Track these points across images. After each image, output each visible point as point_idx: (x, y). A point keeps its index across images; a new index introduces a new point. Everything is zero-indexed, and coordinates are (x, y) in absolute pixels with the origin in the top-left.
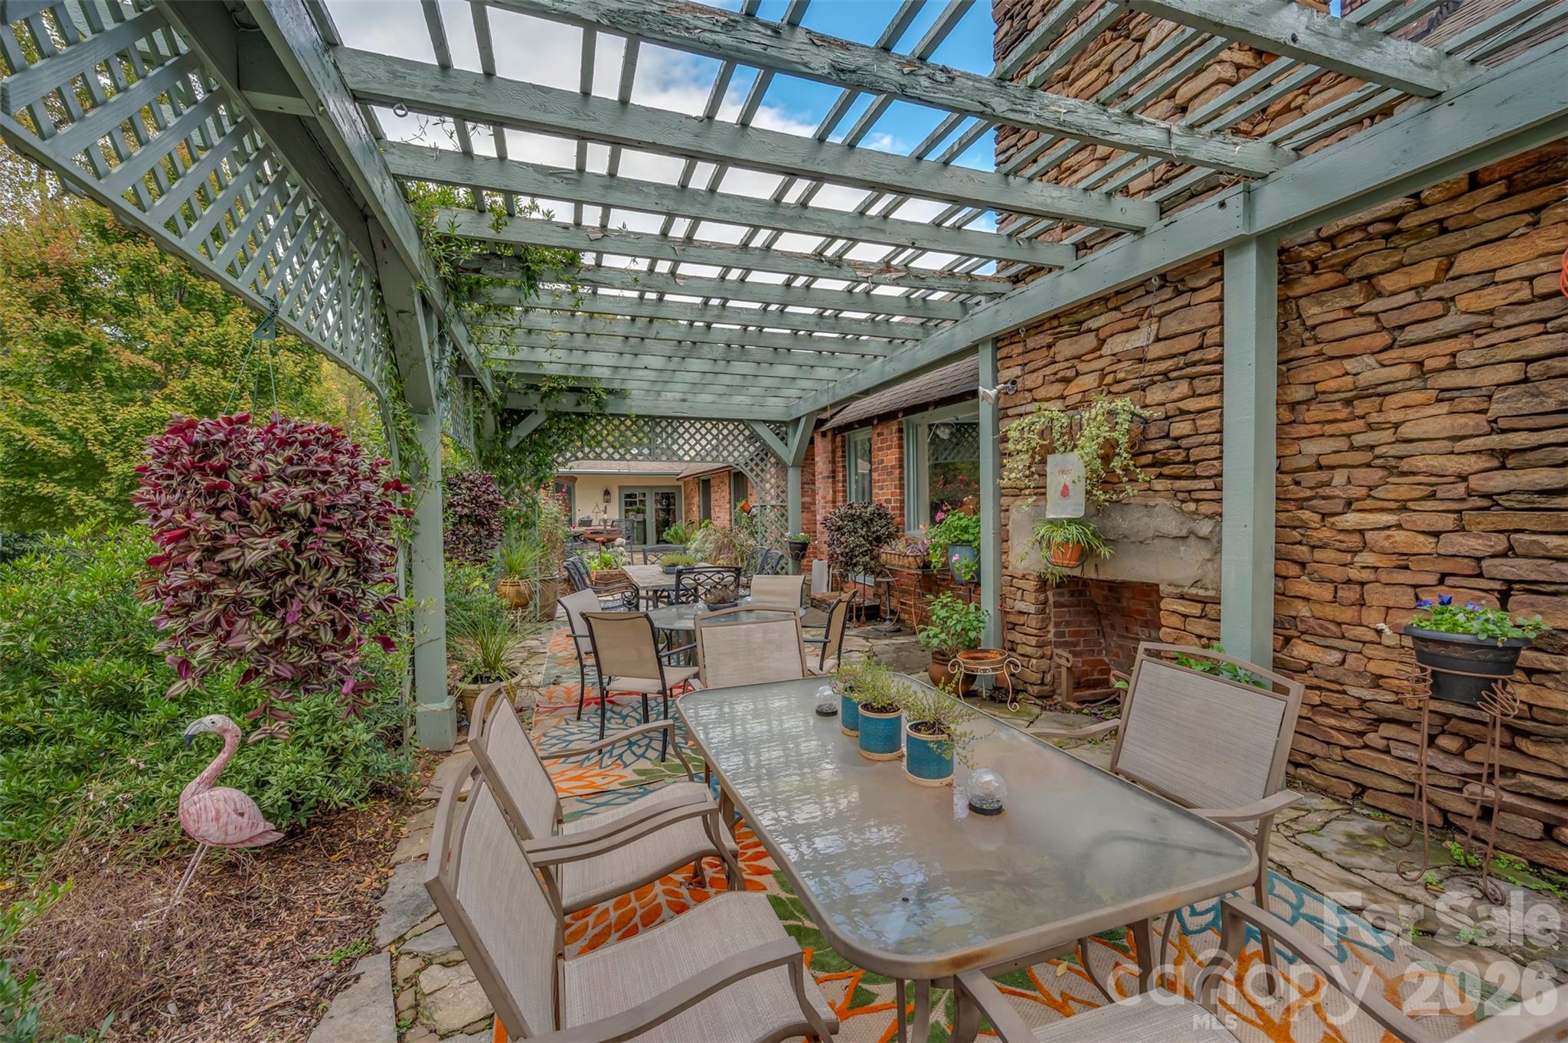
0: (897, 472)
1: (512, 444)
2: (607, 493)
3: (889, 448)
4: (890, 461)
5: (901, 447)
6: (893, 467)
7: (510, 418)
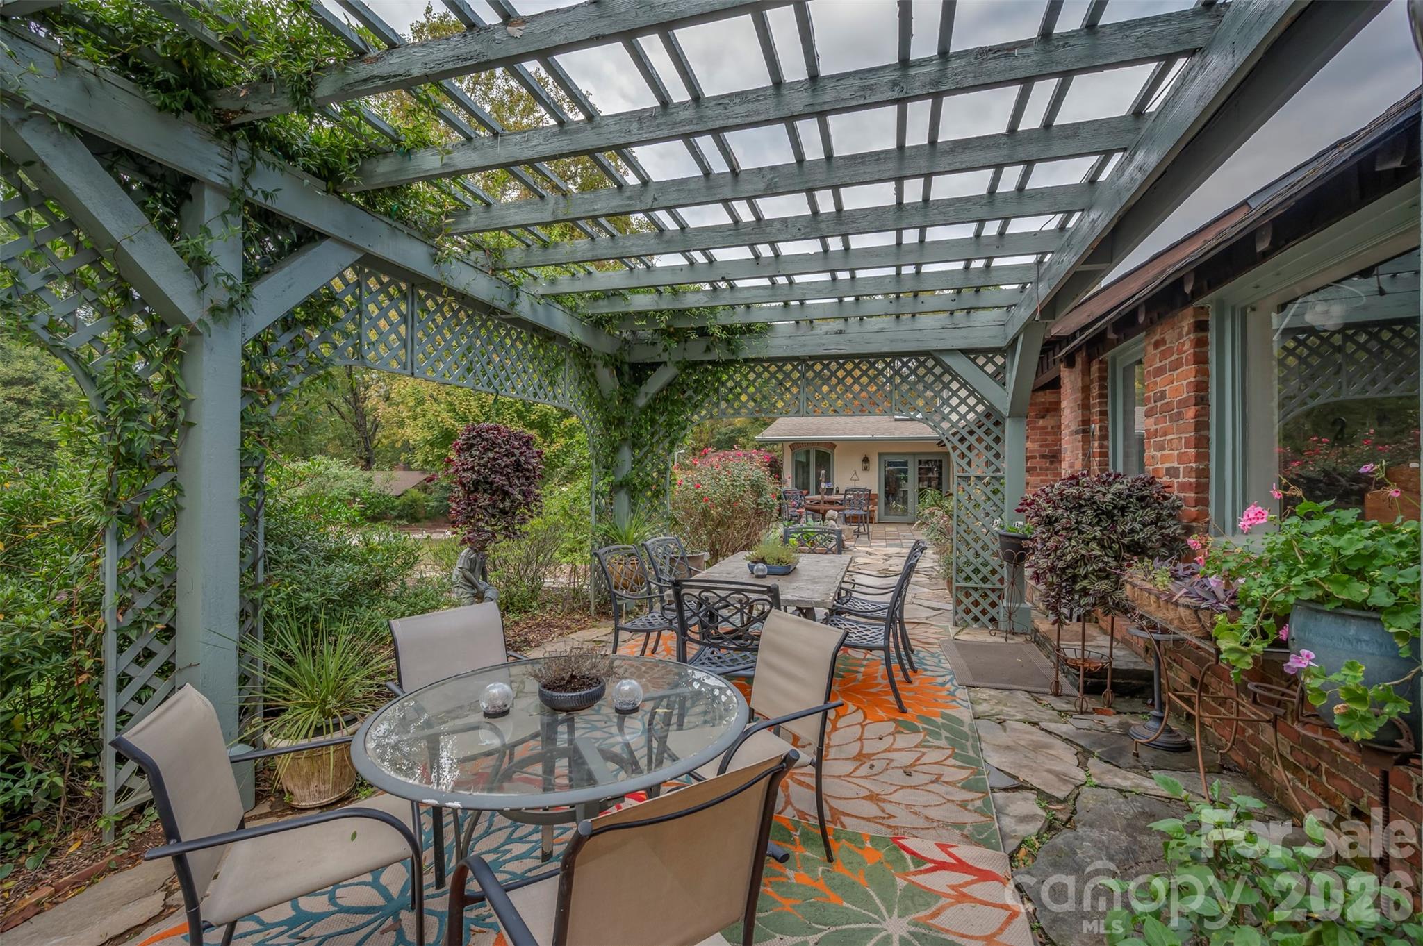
0: (1190, 413)
1: (642, 402)
2: (866, 460)
3: (1176, 365)
4: (1177, 391)
5: (1201, 360)
6: (1183, 404)
7: (639, 373)
